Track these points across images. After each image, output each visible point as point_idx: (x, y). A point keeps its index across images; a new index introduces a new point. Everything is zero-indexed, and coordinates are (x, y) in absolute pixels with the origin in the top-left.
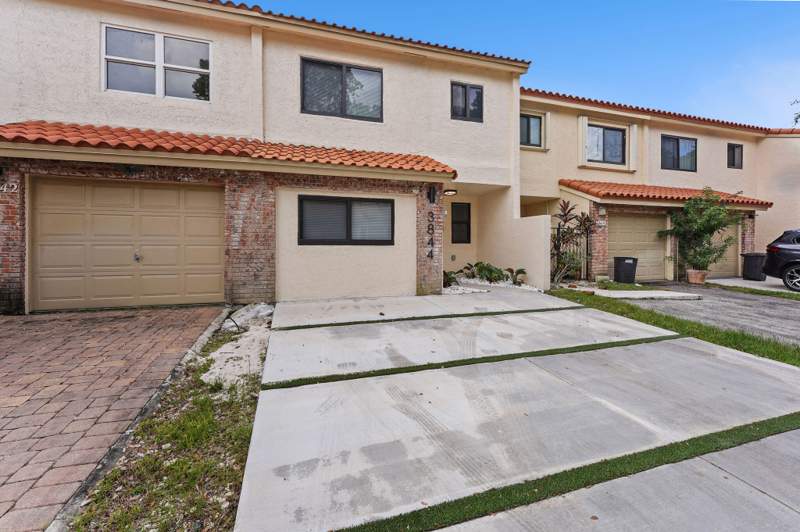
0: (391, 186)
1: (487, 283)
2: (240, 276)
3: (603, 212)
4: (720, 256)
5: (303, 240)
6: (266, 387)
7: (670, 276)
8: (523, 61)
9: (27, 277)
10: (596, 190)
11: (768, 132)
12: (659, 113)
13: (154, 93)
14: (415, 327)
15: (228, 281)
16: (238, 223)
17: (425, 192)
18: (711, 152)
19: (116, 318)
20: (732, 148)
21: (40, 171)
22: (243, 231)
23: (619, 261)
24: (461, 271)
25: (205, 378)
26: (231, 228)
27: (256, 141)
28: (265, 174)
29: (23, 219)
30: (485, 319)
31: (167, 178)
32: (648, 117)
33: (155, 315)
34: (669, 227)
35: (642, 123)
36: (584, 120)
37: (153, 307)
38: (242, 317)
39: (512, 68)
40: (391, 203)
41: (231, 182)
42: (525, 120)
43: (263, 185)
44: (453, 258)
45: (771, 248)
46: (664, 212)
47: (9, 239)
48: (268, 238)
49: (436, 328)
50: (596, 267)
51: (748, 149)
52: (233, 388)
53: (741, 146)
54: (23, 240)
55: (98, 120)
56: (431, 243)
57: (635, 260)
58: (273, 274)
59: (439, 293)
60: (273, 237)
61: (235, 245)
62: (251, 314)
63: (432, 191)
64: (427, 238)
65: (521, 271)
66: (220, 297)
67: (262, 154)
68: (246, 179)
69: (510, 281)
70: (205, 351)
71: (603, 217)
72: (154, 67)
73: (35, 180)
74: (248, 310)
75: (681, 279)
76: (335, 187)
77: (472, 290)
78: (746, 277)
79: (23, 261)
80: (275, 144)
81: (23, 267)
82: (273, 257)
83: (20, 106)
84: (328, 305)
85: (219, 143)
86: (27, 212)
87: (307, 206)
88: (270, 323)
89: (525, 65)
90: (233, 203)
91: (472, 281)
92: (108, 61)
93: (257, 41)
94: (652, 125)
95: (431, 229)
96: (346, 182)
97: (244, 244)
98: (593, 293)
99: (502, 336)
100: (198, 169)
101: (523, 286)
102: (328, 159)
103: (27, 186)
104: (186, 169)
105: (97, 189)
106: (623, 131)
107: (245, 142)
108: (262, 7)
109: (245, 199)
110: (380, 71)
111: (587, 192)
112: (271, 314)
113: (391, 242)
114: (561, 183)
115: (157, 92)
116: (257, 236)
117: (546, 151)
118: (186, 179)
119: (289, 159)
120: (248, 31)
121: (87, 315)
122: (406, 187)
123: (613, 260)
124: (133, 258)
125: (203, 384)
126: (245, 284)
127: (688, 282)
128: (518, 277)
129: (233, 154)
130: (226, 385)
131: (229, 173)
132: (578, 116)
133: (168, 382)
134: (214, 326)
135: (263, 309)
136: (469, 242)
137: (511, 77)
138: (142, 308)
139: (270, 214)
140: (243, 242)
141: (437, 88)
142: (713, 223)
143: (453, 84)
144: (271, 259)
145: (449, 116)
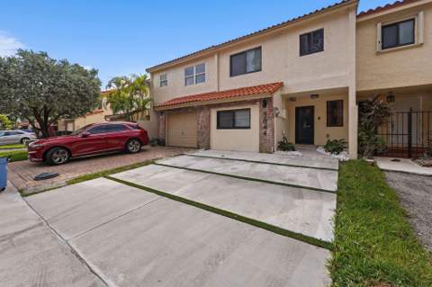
0: (248, 102)
5: (218, 127)
9: (166, 138)
15: (198, 141)
16: (200, 122)
17: (262, 103)
22: (201, 125)
26: (198, 124)
40: (249, 110)
41: (198, 110)
43: (206, 109)
44: (328, 136)
48: (207, 127)
54: (165, 129)
56: (265, 127)
61: (199, 129)
63: (265, 102)
64: (263, 125)
73: (169, 114)
79: (165, 134)
87: (220, 115)
90: (199, 116)
92: (186, 78)
95: (265, 120)
97: (202, 129)
103: (167, 116)
109: (202, 114)
110: (261, 47)
113: (249, 128)
115: (194, 83)
116: (204, 126)
126: (201, 143)
136: (342, 126)
137: (348, 11)
143: (301, 36)
144: (209, 134)
145: (298, 54)
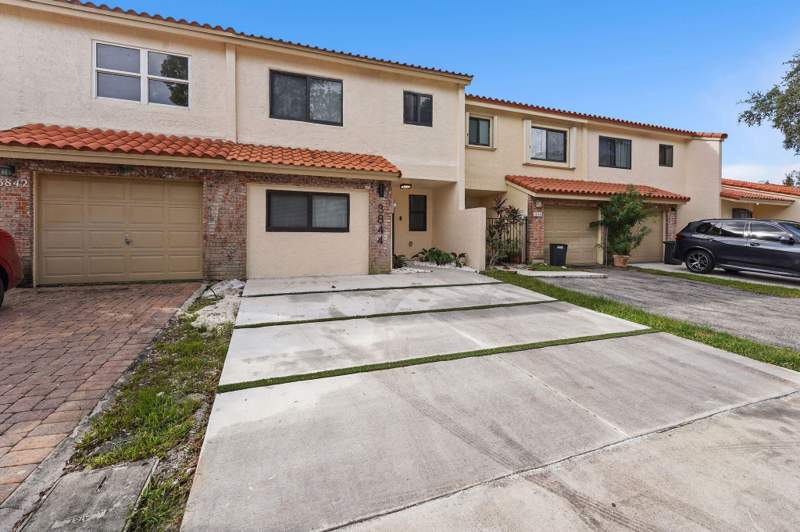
0: (347, 183)
1: (435, 265)
2: (215, 258)
3: (539, 204)
4: (638, 243)
5: (270, 227)
6: (237, 327)
7: (600, 260)
8: (466, 75)
9: (34, 257)
10: (532, 186)
11: (694, 135)
12: (595, 118)
13: (139, 100)
14: (356, 295)
15: (205, 261)
16: (215, 213)
17: (375, 188)
18: (644, 152)
19: (113, 290)
20: (663, 149)
21: (46, 169)
22: (219, 220)
23: (553, 246)
24: (417, 256)
25: (193, 324)
26: (209, 217)
27: (230, 144)
28: (238, 173)
29: (32, 209)
30: (416, 291)
31: (155, 176)
32: (586, 121)
33: (144, 288)
34: (600, 218)
35: (581, 126)
36: (528, 123)
37: (142, 283)
38: (218, 289)
39: (459, 80)
40: (347, 196)
41: (208, 179)
42: (475, 123)
43: (235, 182)
44: (411, 244)
45: (680, 237)
46: (595, 205)
47: (20, 225)
48: (240, 225)
49: (373, 296)
50: (534, 252)
51: (678, 150)
52: (214, 330)
53: (671, 147)
54: (32, 226)
55: (91, 124)
56: (381, 230)
57: (566, 246)
58: (244, 255)
59: (388, 273)
60: (245, 224)
61: (212, 231)
62: (226, 287)
63: (381, 188)
64: (377, 227)
65: (462, 255)
66: (199, 275)
67: (235, 156)
68: (221, 177)
69: (454, 264)
70: (191, 310)
71: (539, 209)
72: (139, 78)
73: (41, 176)
74: (223, 285)
75: (609, 263)
76: (297, 184)
77: (416, 270)
78: (667, 262)
79: (32, 243)
80: (247, 145)
81: (31, 248)
82: (244, 241)
83: (22, 111)
84: (291, 281)
85: (198, 145)
86: (34, 202)
87: (274, 199)
88: (241, 293)
89: (468, 78)
90: (210, 197)
91: (424, 264)
92: (98, 72)
93: (230, 56)
94: (590, 128)
95: (381, 219)
96: (307, 180)
97: (220, 231)
98: (516, 273)
99: (421, 300)
100: (181, 169)
101: (464, 268)
102: (291, 161)
103: (35, 181)
104: (170, 168)
105: (94, 184)
106: (565, 133)
107: (220, 144)
108: (235, 29)
109: (220, 193)
110: (340, 82)
111: (526, 187)
112: (242, 288)
113: (346, 229)
114: (507, 178)
115: (142, 99)
116: (231, 224)
117: (493, 150)
118: (170, 176)
119: (257, 161)
120: (222, 48)
121: (89, 288)
122: (360, 184)
123: (548, 247)
124: (123, 241)
125: (192, 328)
126: (220, 264)
127: (613, 265)
128: (460, 259)
129: (211, 157)
130: (210, 328)
131: (206, 172)
132: (523, 119)
133: (167, 326)
134: (196, 295)
135: (236, 284)
136: (425, 230)
137: (458, 87)
138: (132, 283)
139: (242, 205)
140: (218, 229)
141: (392, 96)
142: (632, 215)
143: (406, 93)
144: (243, 243)
145: (402, 121)
